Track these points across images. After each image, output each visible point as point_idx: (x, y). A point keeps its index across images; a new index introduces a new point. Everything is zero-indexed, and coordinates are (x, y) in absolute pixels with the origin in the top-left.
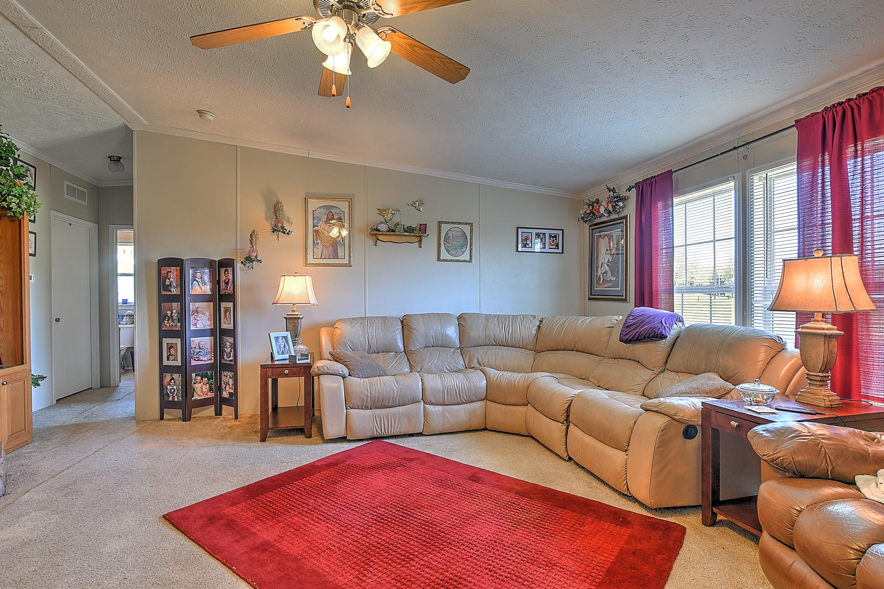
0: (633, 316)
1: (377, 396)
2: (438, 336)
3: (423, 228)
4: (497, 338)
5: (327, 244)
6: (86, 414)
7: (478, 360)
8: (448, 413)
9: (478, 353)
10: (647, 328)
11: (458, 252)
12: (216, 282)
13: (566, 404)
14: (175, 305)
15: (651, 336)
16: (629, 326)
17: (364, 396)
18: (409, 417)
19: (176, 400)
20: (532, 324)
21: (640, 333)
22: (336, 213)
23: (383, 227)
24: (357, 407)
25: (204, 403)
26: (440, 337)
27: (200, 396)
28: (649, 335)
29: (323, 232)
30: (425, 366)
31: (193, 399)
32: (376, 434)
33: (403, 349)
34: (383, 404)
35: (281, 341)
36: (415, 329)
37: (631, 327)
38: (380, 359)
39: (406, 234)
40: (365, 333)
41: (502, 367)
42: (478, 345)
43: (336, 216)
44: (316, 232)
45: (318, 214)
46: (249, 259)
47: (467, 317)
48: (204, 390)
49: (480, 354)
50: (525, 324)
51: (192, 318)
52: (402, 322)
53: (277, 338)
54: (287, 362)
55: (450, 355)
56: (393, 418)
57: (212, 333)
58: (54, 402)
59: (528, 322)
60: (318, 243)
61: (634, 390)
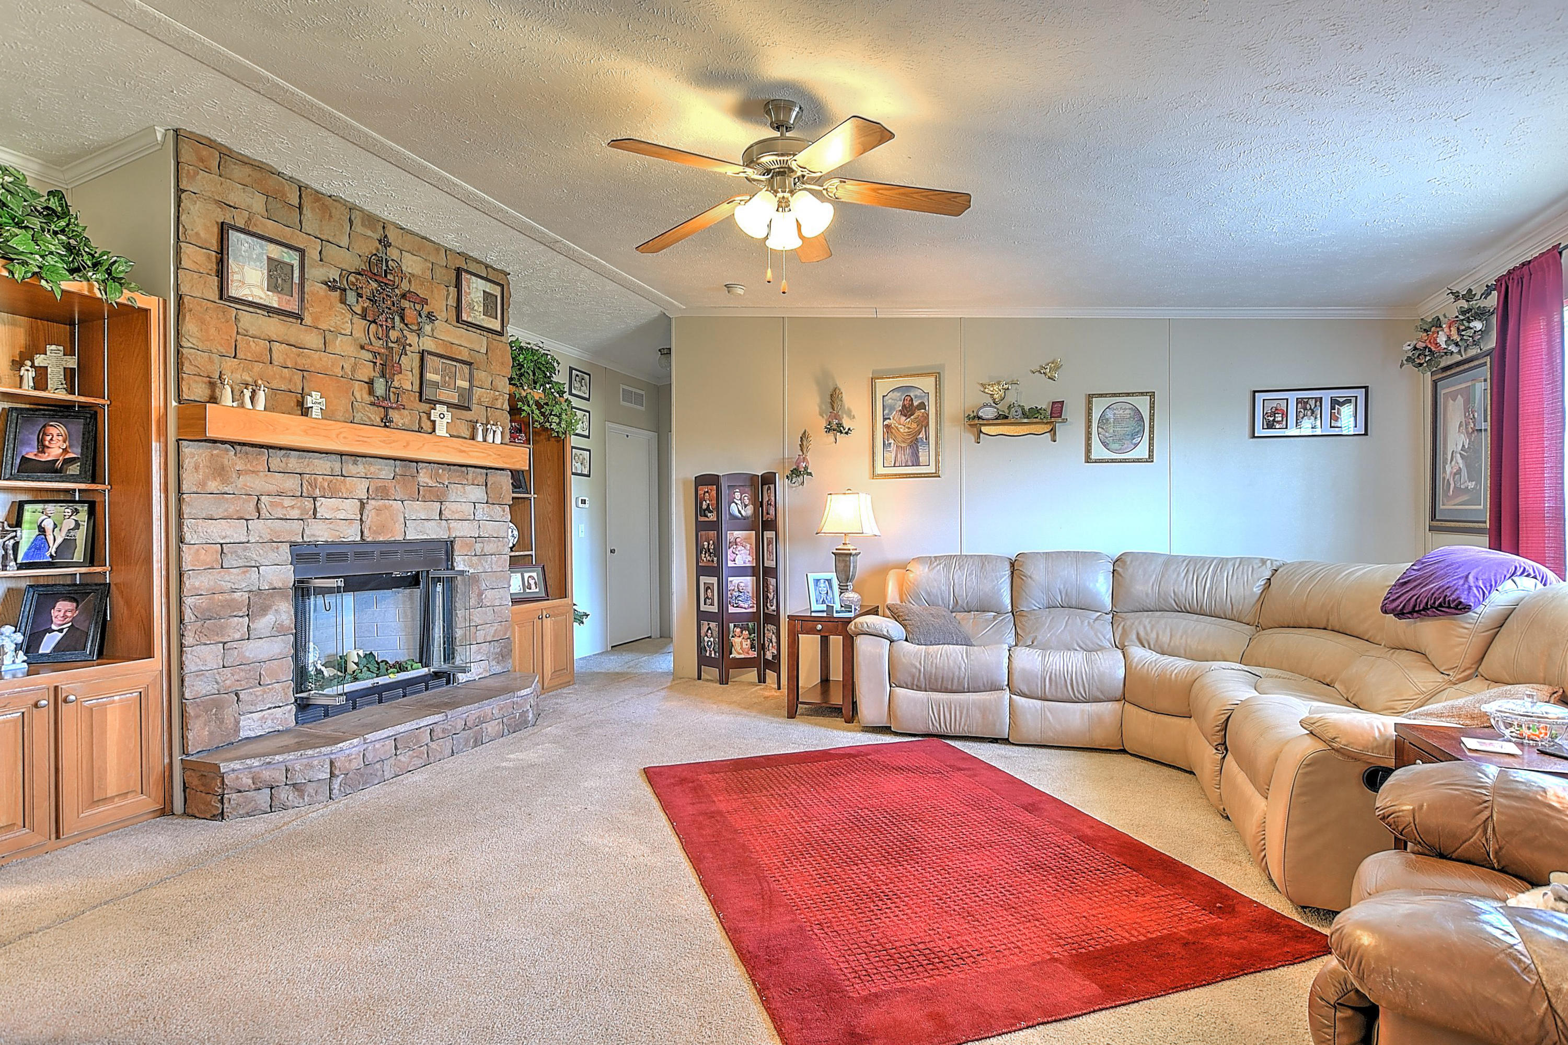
0: (1423, 563)
1: (934, 671)
2: (1069, 591)
3: (1057, 409)
4: (1180, 597)
5: (903, 445)
6: (631, 664)
7: (1138, 634)
8: (1051, 713)
9: (1140, 623)
10: (1432, 588)
11: (1126, 446)
12: (758, 504)
13: (1223, 716)
14: (713, 534)
15: (1437, 603)
16: (1405, 583)
17: (914, 670)
18: (984, 709)
19: (713, 655)
20: (1255, 576)
21: (1417, 598)
22: (916, 396)
23: (989, 413)
24: (905, 686)
25: (744, 664)
26: (1074, 592)
27: (739, 654)
28: (1434, 603)
29: (897, 427)
30: (1039, 637)
31: (731, 656)
32: (932, 730)
33: (1010, 607)
34: (944, 685)
35: (822, 585)
36: (1030, 577)
37: (1408, 585)
38: (968, 622)
39: (1026, 421)
40: (949, 579)
41: (1183, 651)
42: (1145, 609)
43: (916, 401)
44: (888, 427)
45: (890, 401)
46: (796, 472)
47: (1128, 560)
48: (744, 646)
49: (1144, 624)
50: (1240, 575)
51: (730, 552)
52: (1012, 565)
53: (817, 581)
54: (825, 614)
55: (1089, 622)
56: (958, 708)
57: (754, 571)
58: (609, 648)
59: (1248, 570)
60: (890, 444)
61: (1394, 709)
